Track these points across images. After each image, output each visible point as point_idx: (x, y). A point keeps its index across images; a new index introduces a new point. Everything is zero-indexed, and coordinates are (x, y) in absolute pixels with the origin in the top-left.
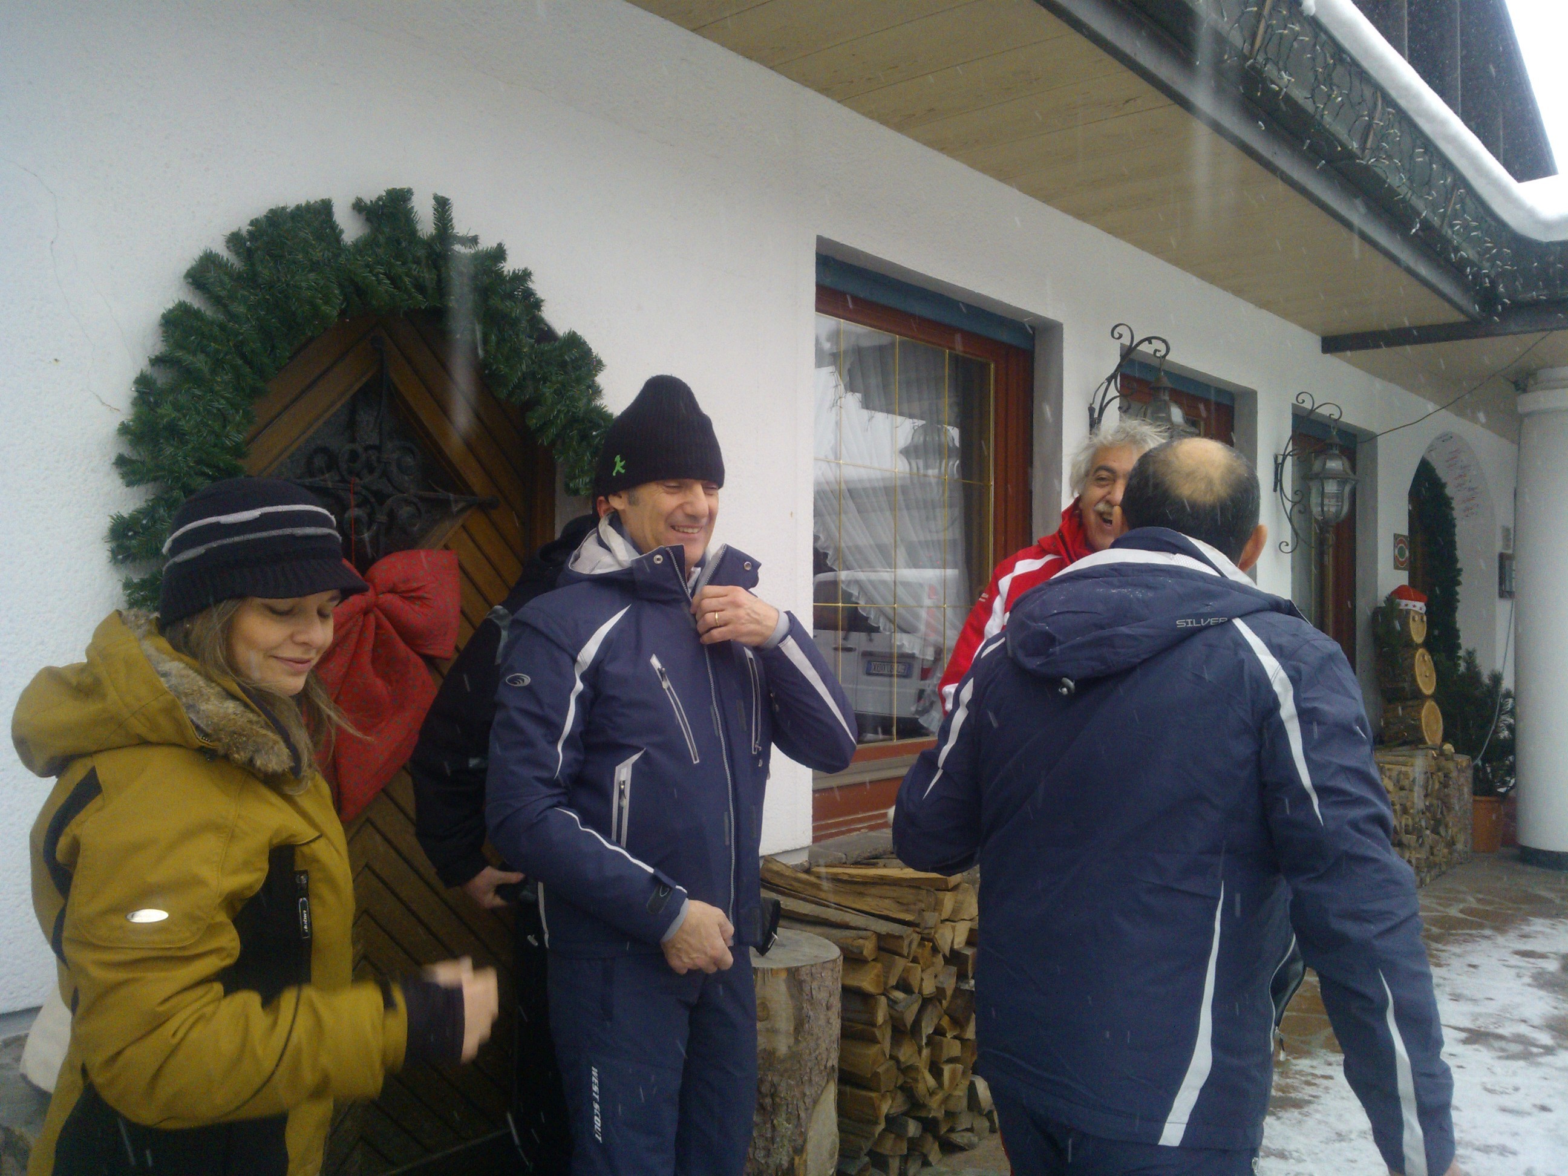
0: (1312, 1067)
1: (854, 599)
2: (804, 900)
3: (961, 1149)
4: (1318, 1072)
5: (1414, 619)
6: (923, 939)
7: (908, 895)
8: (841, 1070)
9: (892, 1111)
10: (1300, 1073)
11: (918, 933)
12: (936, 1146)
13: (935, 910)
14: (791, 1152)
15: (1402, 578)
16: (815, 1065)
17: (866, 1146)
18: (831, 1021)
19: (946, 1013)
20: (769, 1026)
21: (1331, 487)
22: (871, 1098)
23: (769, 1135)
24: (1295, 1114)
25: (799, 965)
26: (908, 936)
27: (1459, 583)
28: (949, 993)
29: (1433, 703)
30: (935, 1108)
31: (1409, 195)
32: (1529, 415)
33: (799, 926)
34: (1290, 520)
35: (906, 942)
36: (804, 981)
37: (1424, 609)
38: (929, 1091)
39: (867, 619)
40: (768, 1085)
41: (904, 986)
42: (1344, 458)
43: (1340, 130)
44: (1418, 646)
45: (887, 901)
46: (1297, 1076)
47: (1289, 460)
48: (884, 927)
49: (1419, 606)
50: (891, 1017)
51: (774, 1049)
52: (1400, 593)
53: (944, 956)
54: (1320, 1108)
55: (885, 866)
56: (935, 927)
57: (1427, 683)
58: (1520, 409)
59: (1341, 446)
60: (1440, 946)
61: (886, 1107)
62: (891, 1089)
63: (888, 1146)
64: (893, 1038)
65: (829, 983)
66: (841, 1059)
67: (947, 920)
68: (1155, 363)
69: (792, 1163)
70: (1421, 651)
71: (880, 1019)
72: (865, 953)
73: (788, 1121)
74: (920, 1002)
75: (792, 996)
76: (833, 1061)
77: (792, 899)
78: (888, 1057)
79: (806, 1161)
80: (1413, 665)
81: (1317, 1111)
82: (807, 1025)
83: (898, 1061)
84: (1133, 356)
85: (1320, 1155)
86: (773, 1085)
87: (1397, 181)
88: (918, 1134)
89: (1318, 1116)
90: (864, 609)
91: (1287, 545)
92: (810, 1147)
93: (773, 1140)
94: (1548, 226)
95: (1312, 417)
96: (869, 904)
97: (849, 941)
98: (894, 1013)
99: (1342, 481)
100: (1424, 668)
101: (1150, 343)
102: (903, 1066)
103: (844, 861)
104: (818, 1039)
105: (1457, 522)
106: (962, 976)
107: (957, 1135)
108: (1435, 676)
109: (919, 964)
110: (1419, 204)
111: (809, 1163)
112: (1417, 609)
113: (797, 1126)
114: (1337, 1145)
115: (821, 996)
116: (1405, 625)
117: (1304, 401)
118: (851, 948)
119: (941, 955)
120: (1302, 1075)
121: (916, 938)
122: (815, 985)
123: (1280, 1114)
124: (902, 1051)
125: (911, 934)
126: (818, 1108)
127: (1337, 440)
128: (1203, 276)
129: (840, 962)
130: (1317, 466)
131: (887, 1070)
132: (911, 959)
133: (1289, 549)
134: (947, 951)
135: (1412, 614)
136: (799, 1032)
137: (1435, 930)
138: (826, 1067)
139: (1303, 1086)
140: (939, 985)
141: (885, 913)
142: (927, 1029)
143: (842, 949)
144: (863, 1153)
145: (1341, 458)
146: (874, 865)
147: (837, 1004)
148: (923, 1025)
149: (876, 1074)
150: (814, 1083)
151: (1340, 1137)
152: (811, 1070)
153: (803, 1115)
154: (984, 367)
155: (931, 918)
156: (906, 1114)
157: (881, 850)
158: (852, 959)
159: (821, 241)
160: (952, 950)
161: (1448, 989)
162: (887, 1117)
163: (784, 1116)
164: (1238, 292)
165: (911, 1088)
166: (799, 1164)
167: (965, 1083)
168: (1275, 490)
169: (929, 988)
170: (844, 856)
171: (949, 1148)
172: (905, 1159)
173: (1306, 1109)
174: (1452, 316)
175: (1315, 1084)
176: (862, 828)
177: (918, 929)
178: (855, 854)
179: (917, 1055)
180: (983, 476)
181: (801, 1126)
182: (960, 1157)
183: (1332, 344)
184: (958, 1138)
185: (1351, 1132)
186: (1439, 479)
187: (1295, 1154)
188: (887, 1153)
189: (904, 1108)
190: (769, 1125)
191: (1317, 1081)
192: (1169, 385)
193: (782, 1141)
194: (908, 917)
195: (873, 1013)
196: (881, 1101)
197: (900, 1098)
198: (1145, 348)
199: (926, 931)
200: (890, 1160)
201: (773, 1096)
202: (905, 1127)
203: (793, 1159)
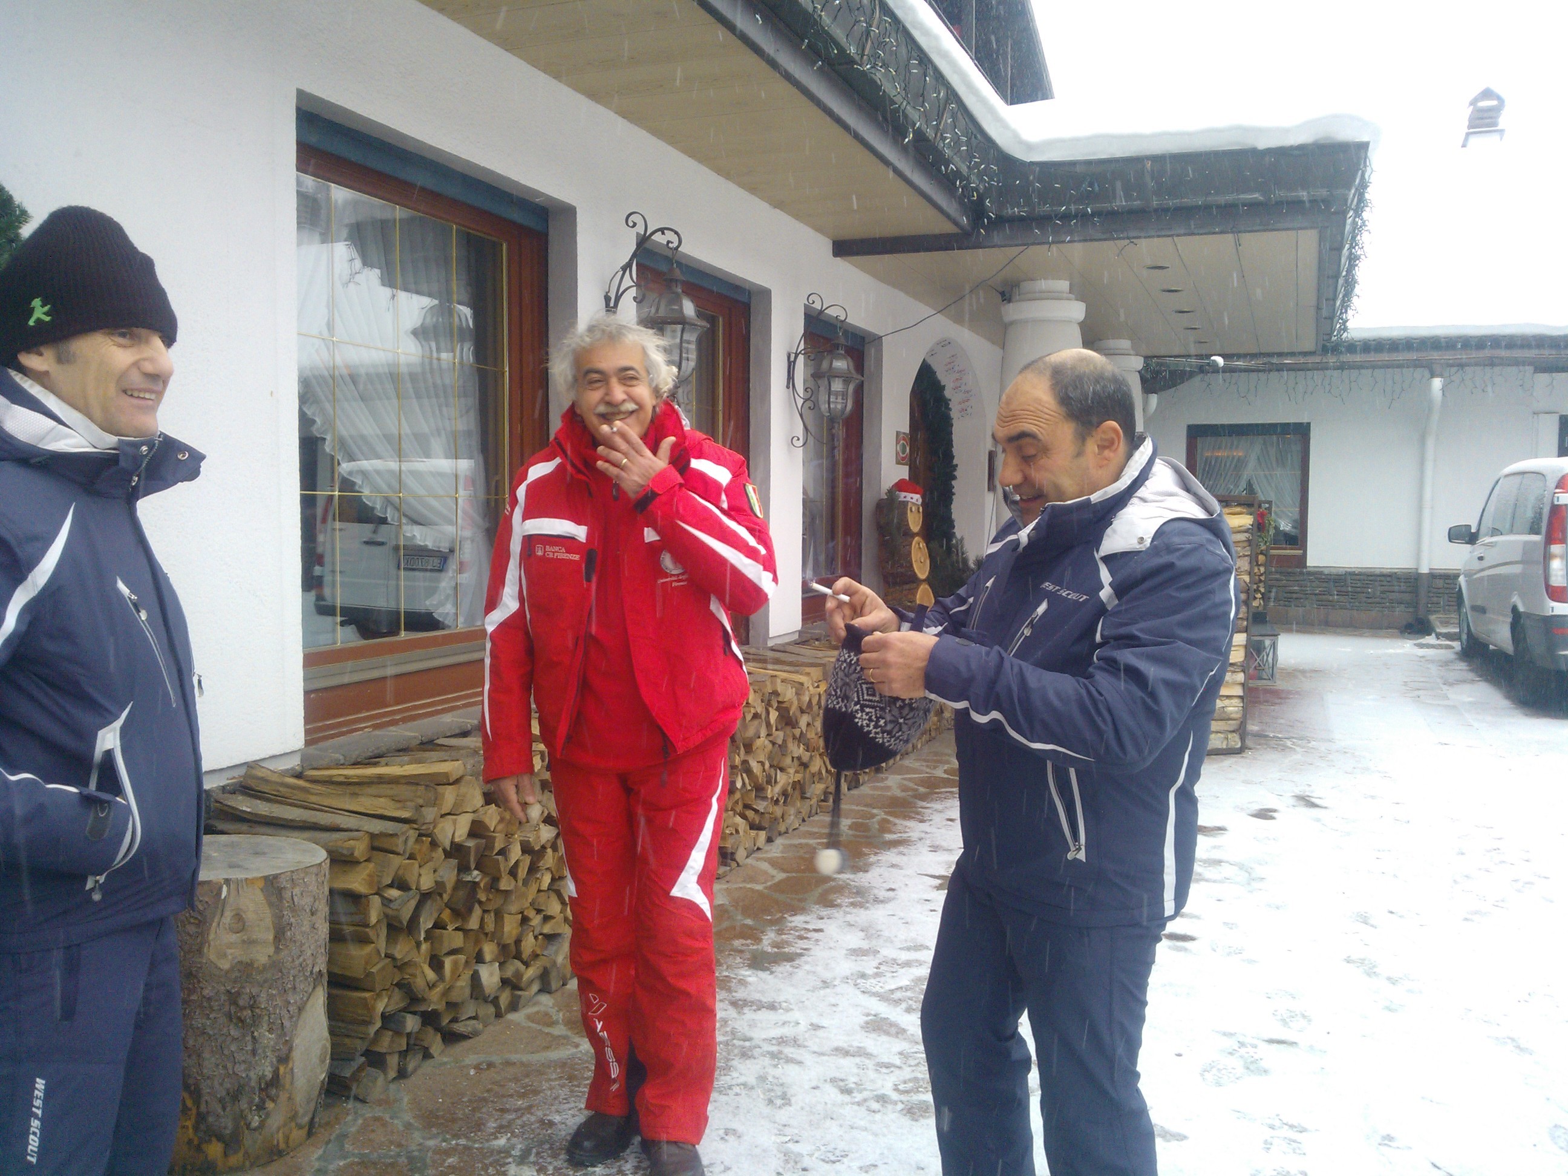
0: (806, 922)
1: (357, 488)
2: (291, 805)
3: (464, 1037)
4: (810, 927)
5: (911, 511)
6: (420, 835)
7: (404, 791)
8: (330, 973)
9: (389, 1009)
10: (795, 929)
11: (416, 829)
12: (439, 1037)
13: (434, 805)
14: (275, 1063)
15: (903, 473)
16: (299, 971)
17: (361, 1046)
18: (317, 926)
19: (447, 905)
20: (245, 938)
21: (837, 386)
22: (365, 999)
23: (249, 1048)
24: (787, 967)
25: (278, 872)
26: (403, 833)
27: (954, 478)
28: (449, 886)
29: (927, 586)
30: (435, 1001)
31: (905, 103)
32: (1012, 323)
33: (284, 832)
34: (801, 415)
35: (401, 839)
36: (285, 888)
37: (920, 501)
38: (428, 985)
39: (373, 509)
40: (246, 997)
41: (402, 885)
42: (849, 359)
43: (839, 34)
44: (913, 535)
45: (382, 800)
46: (792, 932)
47: (801, 358)
48: (377, 826)
49: (916, 498)
50: (386, 916)
51: (251, 960)
52: (901, 486)
53: (444, 850)
54: (809, 959)
55: (387, 765)
56: (435, 823)
57: (922, 569)
58: (1007, 319)
59: (846, 346)
60: (924, 804)
61: (380, 1006)
62: (387, 987)
63: (385, 1044)
64: (389, 937)
65: (313, 887)
66: (330, 962)
67: (449, 814)
68: (669, 254)
69: (276, 1073)
70: (917, 539)
71: (373, 919)
72: (356, 854)
73: (270, 1031)
74: (418, 897)
75: (271, 904)
76: (321, 965)
77: (276, 805)
78: (383, 955)
79: (292, 1069)
80: (910, 552)
81: (806, 963)
82: (289, 933)
83: (394, 959)
84: (647, 245)
85: (806, 1003)
86: (252, 997)
87: (892, 89)
88: (417, 1028)
89: (807, 967)
90: (368, 497)
91: (798, 439)
92: (296, 1055)
93: (254, 1052)
94: (1030, 147)
95: (822, 317)
96: (365, 803)
97: (340, 843)
98: (390, 912)
99: (847, 381)
100: (920, 555)
101: (663, 233)
102: (399, 964)
103: (342, 762)
104: (302, 945)
105: (955, 422)
106: (463, 868)
107: (460, 1024)
108: (928, 562)
109: (415, 859)
110: (913, 114)
111: (296, 1071)
112: (914, 501)
113: (280, 1036)
114: (822, 992)
115: (306, 902)
116: (903, 515)
117: (814, 302)
118: (340, 850)
119: (440, 849)
120: (797, 931)
121: (413, 834)
122: (297, 891)
123: (774, 969)
124: (399, 947)
125: (406, 832)
126: (304, 1015)
127: (842, 341)
128: (719, 171)
129: (326, 866)
130: (825, 365)
131: (383, 968)
132: (407, 856)
133: (801, 443)
134: (447, 845)
135: (910, 505)
136: (280, 941)
137: (922, 790)
138: (311, 972)
139: (796, 941)
140: (439, 879)
141: (380, 812)
142: (426, 923)
143: (329, 852)
144: (358, 1054)
145: (846, 358)
146: (375, 764)
147: (323, 909)
148: (421, 920)
149: (369, 975)
150: (298, 990)
151: (826, 984)
152: (294, 977)
153: (287, 1023)
154: (496, 247)
155: (430, 814)
156: (405, 1010)
157: (384, 749)
158: (340, 861)
159: (301, 95)
160: (452, 843)
161: (928, 842)
162: (383, 1014)
163: (265, 1027)
164: (752, 189)
165: (409, 983)
166: (285, 1073)
167: (468, 973)
168: (788, 387)
169: (427, 883)
170: (341, 757)
171: (451, 1038)
172: (403, 1054)
173: (797, 962)
174: (945, 227)
175: (806, 938)
176: (366, 727)
177: (415, 826)
178: (354, 756)
179: (415, 950)
180: (497, 361)
181: (285, 1035)
182: (466, 1044)
183: (843, 248)
184: (460, 1028)
185: (835, 978)
186: (939, 382)
187: (784, 1005)
188: (384, 1050)
189: (402, 1005)
190: (249, 1038)
191: (809, 935)
192: (681, 277)
193: (264, 1052)
194: (405, 814)
195: (366, 914)
196: (375, 1000)
197: (397, 994)
198: (658, 238)
199: (424, 827)
200: (388, 1058)
201: (252, 1008)
202: (403, 1023)
203: (278, 1069)
